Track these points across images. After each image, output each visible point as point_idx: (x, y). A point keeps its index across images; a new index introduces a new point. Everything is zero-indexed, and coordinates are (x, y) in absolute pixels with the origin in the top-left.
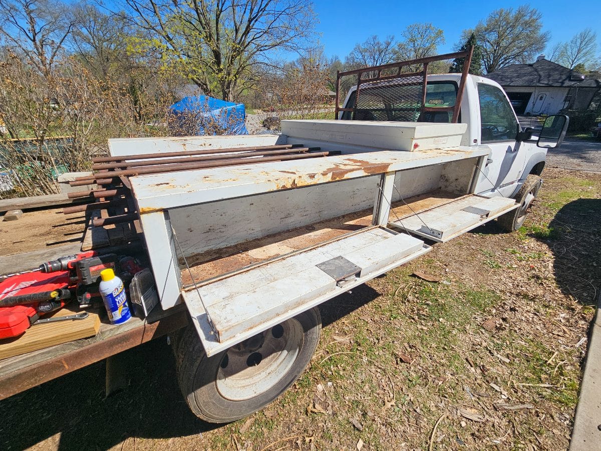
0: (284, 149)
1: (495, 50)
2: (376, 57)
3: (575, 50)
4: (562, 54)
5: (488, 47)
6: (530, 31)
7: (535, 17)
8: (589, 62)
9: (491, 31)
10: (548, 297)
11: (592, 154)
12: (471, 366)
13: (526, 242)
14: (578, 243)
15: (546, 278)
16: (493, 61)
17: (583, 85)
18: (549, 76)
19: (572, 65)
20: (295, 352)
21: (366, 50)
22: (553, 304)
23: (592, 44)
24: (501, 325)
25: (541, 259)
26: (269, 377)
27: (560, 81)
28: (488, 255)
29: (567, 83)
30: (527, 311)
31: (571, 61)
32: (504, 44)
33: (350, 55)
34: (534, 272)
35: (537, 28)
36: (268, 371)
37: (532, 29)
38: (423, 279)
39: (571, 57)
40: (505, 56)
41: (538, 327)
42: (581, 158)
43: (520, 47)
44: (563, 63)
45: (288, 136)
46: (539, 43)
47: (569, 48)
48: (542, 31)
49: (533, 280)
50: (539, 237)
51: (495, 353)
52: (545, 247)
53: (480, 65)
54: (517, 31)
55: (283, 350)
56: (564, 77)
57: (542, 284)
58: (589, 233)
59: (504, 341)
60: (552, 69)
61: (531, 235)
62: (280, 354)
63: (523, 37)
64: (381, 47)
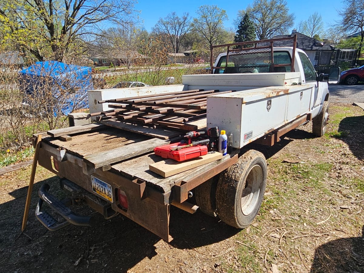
0: (195, 92)
1: (262, 25)
2: (177, 28)
3: (312, 26)
4: (305, 28)
5: (257, 22)
6: (282, 13)
7: (282, 4)
8: (321, 34)
9: (257, 12)
10: (353, 162)
11: (343, 92)
12: (334, 192)
13: (331, 140)
14: (355, 138)
15: (348, 154)
16: (262, 32)
17: (324, 49)
18: (303, 43)
19: (312, 35)
20: (258, 191)
21: (168, 23)
22: (357, 165)
23: (320, 22)
24: (339, 175)
25: (342, 147)
26: (249, 207)
27: (310, 46)
28: (315, 148)
29: (315, 48)
30: (347, 169)
31: (311, 33)
32: (267, 20)
33: (155, 26)
34: (342, 153)
35: (286, 11)
36: (247, 204)
37: (283, 11)
38: (290, 163)
39: (310, 30)
40: (269, 29)
41: (355, 174)
42: (337, 95)
43: (278, 23)
44: (307, 34)
45: (189, 85)
46: (289, 21)
47: (307, 24)
48: (289, 13)
49: (343, 156)
50: (336, 137)
51: (342, 186)
52: (341, 142)
53: (255, 35)
54: (274, 12)
55: (251, 193)
56: (312, 44)
57: (348, 157)
58: (359, 133)
59: (343, 181)
60: (303, 39)
61: (331, 137)
62: (250, 195)
63: (278, 16)
64: (179, 20)
